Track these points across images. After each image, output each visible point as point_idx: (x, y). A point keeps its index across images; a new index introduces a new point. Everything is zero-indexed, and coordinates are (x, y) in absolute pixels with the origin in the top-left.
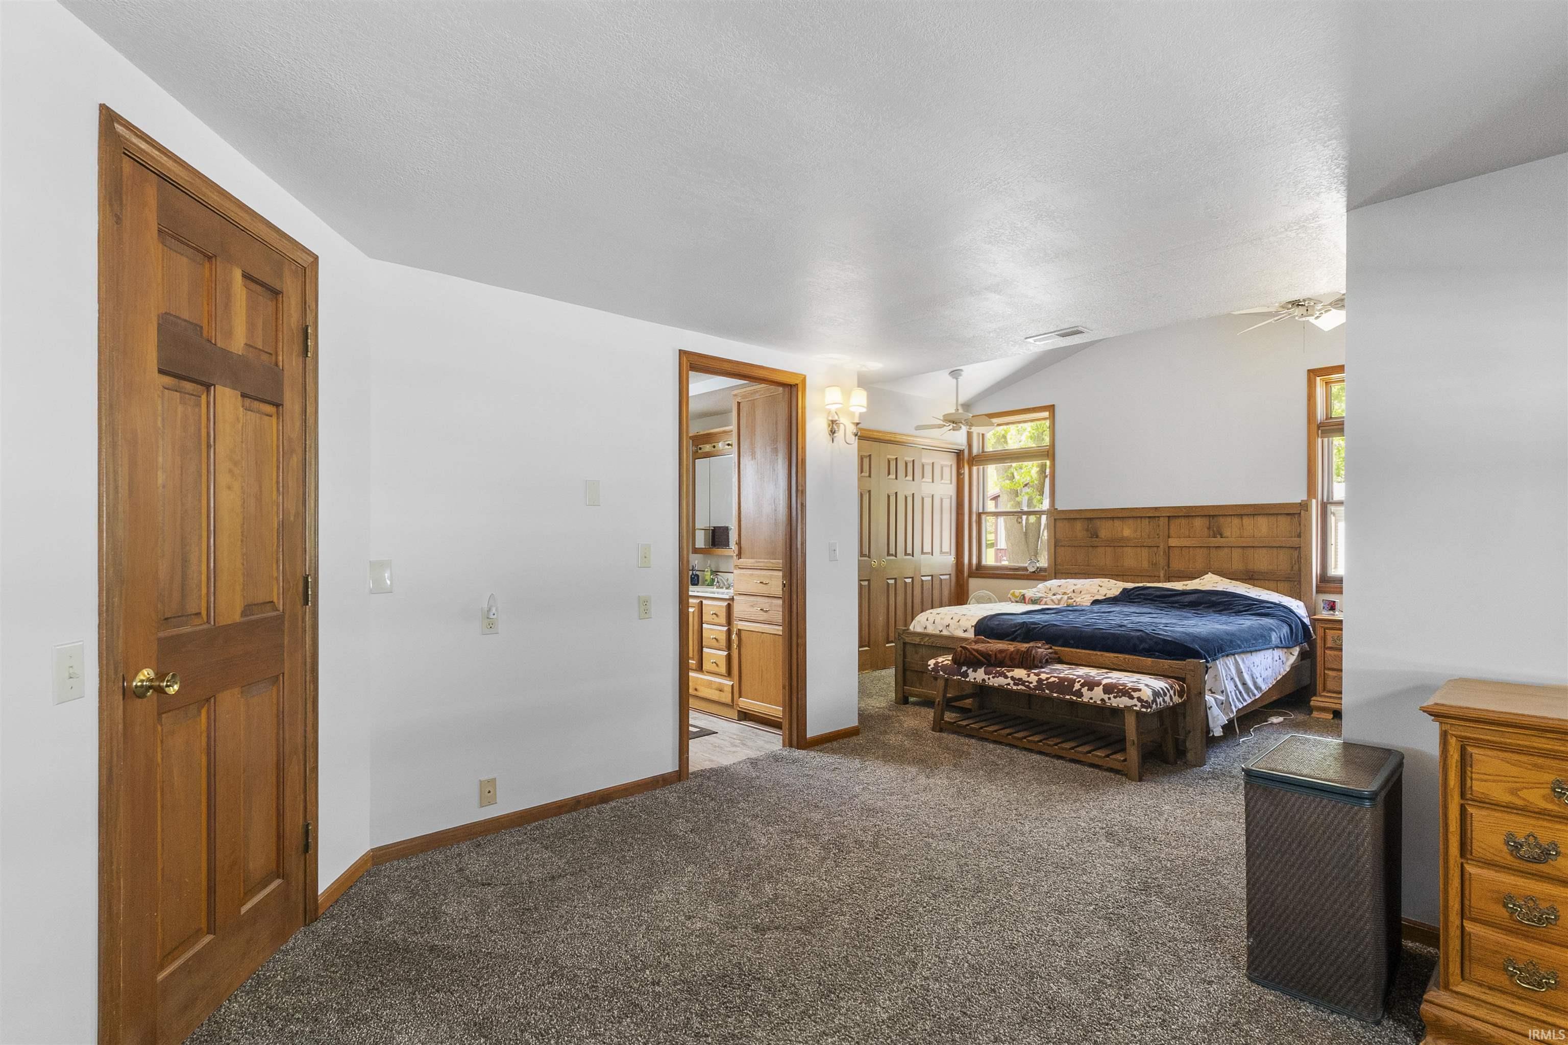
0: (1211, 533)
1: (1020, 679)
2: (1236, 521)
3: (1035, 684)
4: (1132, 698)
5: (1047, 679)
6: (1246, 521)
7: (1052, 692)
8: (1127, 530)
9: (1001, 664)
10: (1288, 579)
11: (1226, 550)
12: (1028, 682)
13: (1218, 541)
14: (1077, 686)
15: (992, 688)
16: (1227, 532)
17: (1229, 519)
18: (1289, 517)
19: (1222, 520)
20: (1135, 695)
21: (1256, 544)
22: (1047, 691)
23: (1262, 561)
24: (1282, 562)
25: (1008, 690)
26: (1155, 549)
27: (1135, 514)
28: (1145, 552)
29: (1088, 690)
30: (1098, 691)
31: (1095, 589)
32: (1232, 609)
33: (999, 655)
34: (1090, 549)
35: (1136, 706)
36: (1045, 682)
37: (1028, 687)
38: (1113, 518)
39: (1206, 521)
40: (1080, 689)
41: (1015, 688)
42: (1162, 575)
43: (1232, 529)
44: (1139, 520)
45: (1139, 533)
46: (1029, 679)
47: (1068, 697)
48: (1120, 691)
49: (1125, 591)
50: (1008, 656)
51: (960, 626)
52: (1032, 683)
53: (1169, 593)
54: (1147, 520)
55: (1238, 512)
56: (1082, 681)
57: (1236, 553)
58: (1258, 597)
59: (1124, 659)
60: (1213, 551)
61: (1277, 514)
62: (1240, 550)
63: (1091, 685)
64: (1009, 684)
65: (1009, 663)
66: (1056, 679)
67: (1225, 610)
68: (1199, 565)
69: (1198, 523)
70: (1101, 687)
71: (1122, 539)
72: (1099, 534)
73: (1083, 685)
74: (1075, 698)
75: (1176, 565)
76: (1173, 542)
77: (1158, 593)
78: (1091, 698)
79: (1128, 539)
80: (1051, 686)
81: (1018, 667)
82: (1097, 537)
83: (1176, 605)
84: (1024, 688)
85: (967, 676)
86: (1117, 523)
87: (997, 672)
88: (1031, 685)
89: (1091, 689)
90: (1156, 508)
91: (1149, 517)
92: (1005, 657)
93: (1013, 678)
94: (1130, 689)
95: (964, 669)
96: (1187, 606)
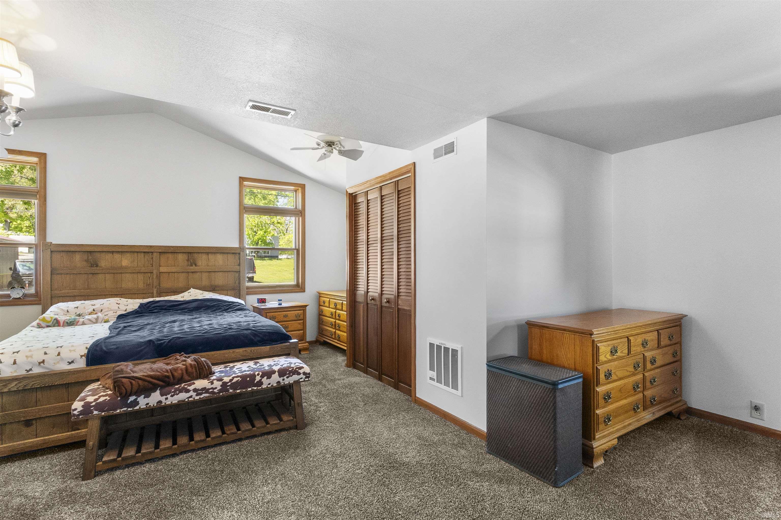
0: (189, 263)
1: (204, 389)
2: (204, 256)
3: (219, 388)
4: (299, 374)
5: (231, 380)
6: (211, 256)
7: (235, 389)
8: (126, 261)
9: (181, 380)
10: (233, 289)
11: (198, 273)
12: (212, 388)
13: (193, 268)
14: (258, 378)
15: (172, 406)
16: (199, 263)
17: (200, 255)
18: (234, 255)
19: (196, 255)
20: (301, 371)
21: (217, 270)
22: (231, 391)
23: (219, 280)
24: (230, 279)
25: (189, 403)
26: (149, 274)
27: (133, 250)
28: (141, 277)
29: (267, 379)
30: (275, 378)
31: (115, 307)
32: (220, 309)
33: (176, 374)
34: (90, 276)
35: (302, 378)
36: (229, 384)
37: (213, 393)
38: (113, 252)
39: (185, 256)
40: (261, 380)
41: (197, 398)
42: (155, 292)
43: (202, 261)
44: (136, 254)
45: (135, 263)
46: (213, 386)
47: (250, 389)
48: (290, 372)
49: (142, 306)
50: (184, 372)
51: (62, 359)
52: (216, 388)
53: (176, 303)
54: (142, 254)
55: (207, 251)
56: (261, 373)
57: (205, 275)
58: (228, 300)
59: (251, 351)
60: (190, 274)
61: (228, 253)
62: (207, 274)
63: (268, 374)
64: (191, 397)
65: (186, 377)
66: (239, 378)
67: (217, 310)
68: (181, 284)
69: (181, 257)
70: (277, 373)
71: (121, 267)
72: (99, 265)
73: (262, 377)
74: (255, 388)
75: (165, 284)
76: (162, 269)
77: (169, 304)
78: (269, 384)
79: (126, 268)
80: (234, 386)
81: (197, 378)
82: (97, 266)
83: (186, 310)
84: (207, 395)
85: (137, 403)
86: (117, 256)
87: (176, 390)
88: (216, 391)
89: (269, 377)
90: (151, 246)
91: (144, 252)
92: (183, 374)
93: (195, 390)
94: (296, 368)
95: (132, 398)
96: (192, 310)
